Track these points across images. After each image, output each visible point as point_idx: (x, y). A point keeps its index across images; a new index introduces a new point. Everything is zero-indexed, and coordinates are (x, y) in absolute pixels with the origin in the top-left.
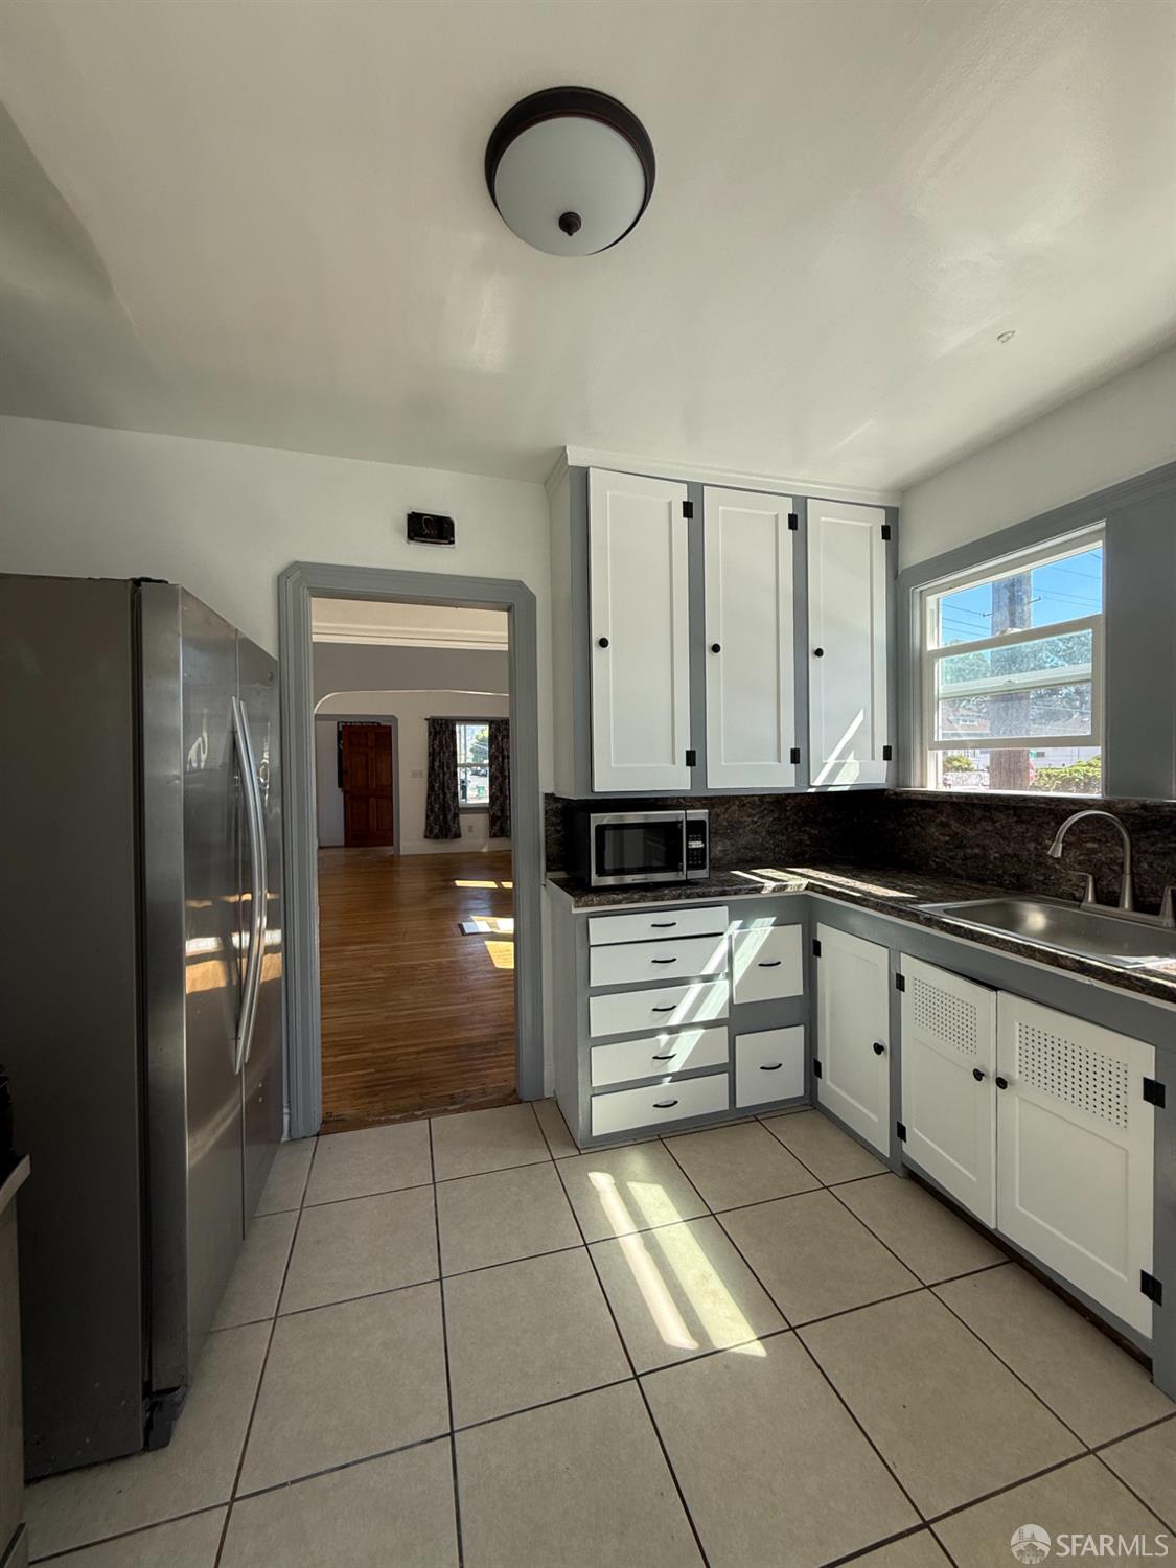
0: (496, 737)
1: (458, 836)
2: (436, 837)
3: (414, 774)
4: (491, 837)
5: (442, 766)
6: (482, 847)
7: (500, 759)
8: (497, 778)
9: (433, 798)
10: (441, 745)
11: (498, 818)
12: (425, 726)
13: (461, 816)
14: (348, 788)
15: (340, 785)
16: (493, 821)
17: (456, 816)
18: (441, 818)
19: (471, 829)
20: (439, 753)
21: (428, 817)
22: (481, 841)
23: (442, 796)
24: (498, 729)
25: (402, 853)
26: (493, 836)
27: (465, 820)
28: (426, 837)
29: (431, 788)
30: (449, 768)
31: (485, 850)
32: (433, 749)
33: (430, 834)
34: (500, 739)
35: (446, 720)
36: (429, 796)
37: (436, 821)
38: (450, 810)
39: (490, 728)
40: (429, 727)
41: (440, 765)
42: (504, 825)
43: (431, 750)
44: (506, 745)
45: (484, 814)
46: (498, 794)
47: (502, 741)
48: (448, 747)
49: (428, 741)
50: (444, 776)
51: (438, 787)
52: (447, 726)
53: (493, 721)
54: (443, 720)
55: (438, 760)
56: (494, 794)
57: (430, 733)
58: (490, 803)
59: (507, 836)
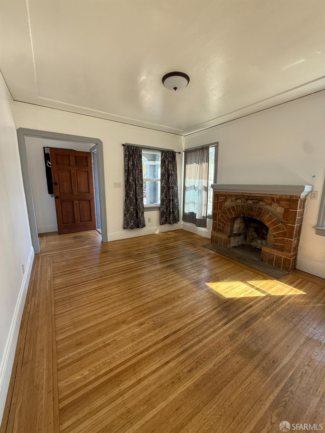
0: (165, 161)
1: (144, 226)
2: (132, 228)
3: (116, 185)
4: (161, 224)
5: (134, 180)
6: (155, 232)
7: (167, 176)
8: (164, 187)
9: (128, 202)
11: (165, 213)
12: (122, 148)
13: (145, 213)
14: (58, 195)
15: (51, 191)
16: (162, 214)
17: (143, 213)
18: (135, 215)
19: (149, 220)
20: (133, 170)
21: (125, 215)
22: (155, 227)
23: (135, 201)
24: (166, 156)
25: (108, 241)
26: (162, 224)
27: (147, 215)
28: (124, 228)
29: (127, 195)
30: (138, 182)
32: (128, 167)
33: (127, 226)
34: (167, 163)
35: (136, 147)
36: (126, 201)
37: (131, 217)
38: (140, 210)
39: (162, 154)
40: (125, 151)
41: (133, 179)
42: (168, 217)
43: (127, 168)
44: (170, 167)
45: (157, 211)
46: (165, 198)
47: (168, 165)
48: (138, 167)
49: (125, 161)
50: (136, 187)
51: (133, 195)
52: (137, 151)
53: (164, 151)
54: (133, 147)
55: (132, 175)
56: (163, 198)
57: (125, 156)
58: (161, 204)
59: (170, 223)
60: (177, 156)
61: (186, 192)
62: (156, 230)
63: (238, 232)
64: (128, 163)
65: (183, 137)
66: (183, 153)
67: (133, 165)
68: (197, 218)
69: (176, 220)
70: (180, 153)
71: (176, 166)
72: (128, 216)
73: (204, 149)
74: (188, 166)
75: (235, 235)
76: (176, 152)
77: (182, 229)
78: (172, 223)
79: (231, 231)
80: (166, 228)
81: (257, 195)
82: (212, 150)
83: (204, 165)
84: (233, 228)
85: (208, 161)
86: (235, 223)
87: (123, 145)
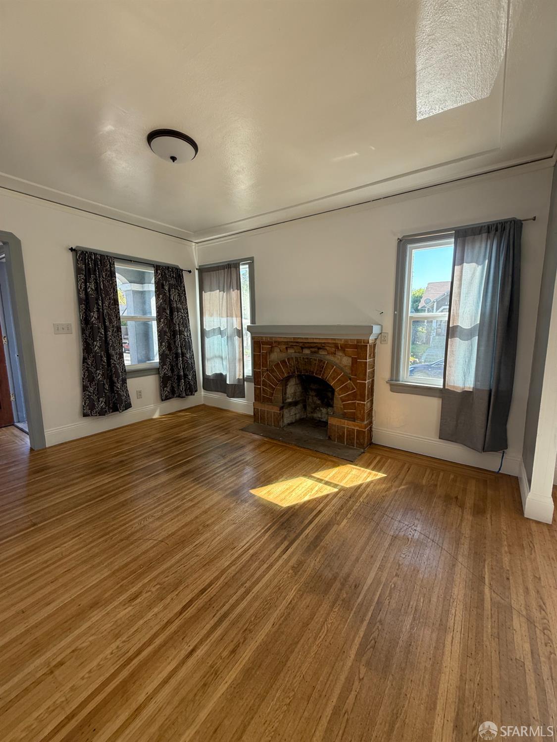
0: (163, 285)
1: (128, 406)
2: (102, 413)
3: (59, 329)
4: (162, 400)
5: (101, 318)
6: (154, 414)
7: (168, 312)
8: (165, 332)
9: (90, 362)
10: (97, 289)
11: (169, 378)
12: (69, 259)
13: (127, 380)
16: (164, 382)
17: (124, 381)
18: (107, 387)
19: (139, 394)
20: (97, 299)
21: (85, 388)
22: (152, 406)
23: (105, 359)
24: (164, 276)
25: (47, 446)
26: (164, 398)
27: (133, 385)
28: (85, 415)
29: (87, 348)
30: (111, 322)
31: (156, 416)
32: (87, 294)
33: (90, 409)
34: (167, 288)
35: (101, 256)
36: (84, 360)
37: (99, 392)
38: (118, 377)
39: (156, 272)
40: (77, 261)
41: (98, 318)
42: (175, 385)
43: (83, 296)
44: (174, 296)
45: (154, 376)
46: (167, 352)
47: (169, 291)
48: (107, 294)
49: (77, 281)
50: (106, 331)
51: (100, 347)
52: (103, 264)
53: (160, 266)
54: (95, 254)
55: (95, 310)
56: (164, 351)
57: (78, 271)
58: (160, 363)
59: (179, 396)
60: (186, 277)
61: (207, 340)
62: (154, 411)
63: (294, 400)
64: (86, 285)
65: (194, 244)
66: (197, 272)
67: (96, 289)
68: (228, 382)
69: (191, 390)
70: (190, 272)
71: (185, 294)
72: (91, 390)
73: (231, 267)
74: (206, 295)
75: (290, 404)
76: (182, 270)
77: (203, 405)
78: (184, 394)
79: (284, 399)
80: (174, 405)
81: (315, 341)
82: (244, 270)
83: (234, 293)
84: (285, 394)
85: (239, 288)
86: (288, 386)
87: (72, 249)
